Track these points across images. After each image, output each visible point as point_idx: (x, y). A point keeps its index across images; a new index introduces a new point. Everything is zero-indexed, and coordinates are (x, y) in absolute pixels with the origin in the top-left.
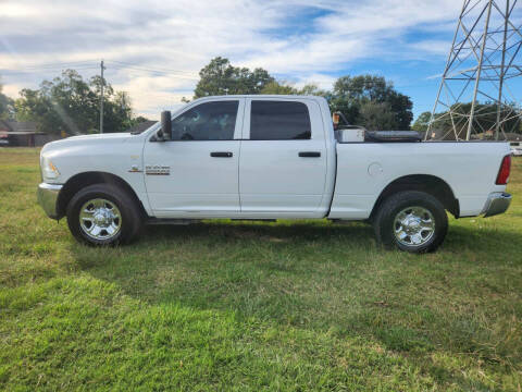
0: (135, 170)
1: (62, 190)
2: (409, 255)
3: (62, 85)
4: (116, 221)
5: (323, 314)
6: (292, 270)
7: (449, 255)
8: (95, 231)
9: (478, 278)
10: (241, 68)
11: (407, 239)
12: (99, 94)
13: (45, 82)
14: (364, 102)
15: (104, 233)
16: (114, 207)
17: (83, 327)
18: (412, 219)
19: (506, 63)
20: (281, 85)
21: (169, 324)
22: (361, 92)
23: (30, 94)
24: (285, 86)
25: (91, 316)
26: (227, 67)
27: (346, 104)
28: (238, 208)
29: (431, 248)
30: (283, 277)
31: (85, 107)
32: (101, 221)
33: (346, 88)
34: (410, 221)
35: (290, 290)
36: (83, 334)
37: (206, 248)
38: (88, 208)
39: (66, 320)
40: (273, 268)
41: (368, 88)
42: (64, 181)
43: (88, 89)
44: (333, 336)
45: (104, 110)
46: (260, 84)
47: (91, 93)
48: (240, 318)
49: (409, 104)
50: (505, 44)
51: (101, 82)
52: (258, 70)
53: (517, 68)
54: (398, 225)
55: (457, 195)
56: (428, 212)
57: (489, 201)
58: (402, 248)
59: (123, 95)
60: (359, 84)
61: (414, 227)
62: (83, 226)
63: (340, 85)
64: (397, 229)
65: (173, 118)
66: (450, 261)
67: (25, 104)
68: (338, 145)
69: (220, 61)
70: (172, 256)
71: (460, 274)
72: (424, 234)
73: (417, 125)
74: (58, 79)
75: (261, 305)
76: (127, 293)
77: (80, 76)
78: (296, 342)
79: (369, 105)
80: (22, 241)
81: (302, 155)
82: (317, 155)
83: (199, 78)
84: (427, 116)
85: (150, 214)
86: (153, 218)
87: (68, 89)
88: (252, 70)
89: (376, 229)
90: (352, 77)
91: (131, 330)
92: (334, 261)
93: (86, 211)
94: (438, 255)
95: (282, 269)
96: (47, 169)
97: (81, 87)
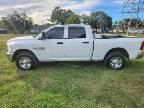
0: (35, 48)
1: (13, 54)
2: (115, 71)
3: (13, 16)
4: (30, 63)
5: (92, 94)
6: (81, 77)
7: (126, 70)
8: (24, 66)
9: (135, 79)
10: (64, 9)
11: (114, 66)
12: (24, 18)
13: (8, 15)
14: (99, 19)
15: (26, 66)
16: (29, 59)
17: (21, 102)
18: (116, 60)
19: (140, 8)
20: (75, 14)
21: (46, 100)
22: (98, 16)
23: (4, 18)
24: (77, 14)
25: (23, 97)
26: (60, 9)
27: (94, 19)
28: (65, 58)
29: (121, 68)
30: (79, 80)
31: (20, 22)
32: (25, 63)
33: (94, 15)
34: (115, 61)
35: (81, 85)
36: (21, 104)
37: (56, 70)
38: (22, 59)
39: (16, 99)
40: (76, 77)
41: (100, 15)
42: (14, 52)
43: (20, 17)
44: (95, 102)
45: (25, 23)
46: (69, 14)
47: (21, 18)
48: (67, 97)
49: (112, 19)
50: (139, 2)
51: (24, 14)
52: (69, 10)
53: (143, 9)
54: (112, 62)
55: (129, 53)
56: (120, 58)
57: (138, 55)
58: (113, 69)
59: (30, 18)
60: (97, 13)
61: (116, 63)
62: (20, 65)
63: (92, 14)
64: (111, 63)
65: (45, 33)
66: (127, 72)
67: (3, 21)
68: (94, 40)
69: (58, 8)
70: (46, 73)
71: (130, 77)
72: (119, 64)
73: (113, 25)
74: (12, 14)
75: (73, 91)
76: (34, 87)
77: (18, 13)
78: (84, 106)
79: (100, 20)
80: (3, 69)
81: (84, 43)
82: (88, 43)
83: (52, 13)
84: (117, 22)
85: (40, 60)
86: (41, 61)
87: (15, 17)
88: (67, 10)
89: (105, 63)
90: (95, 12)
91: (35, 102)
92: (93, 74)
93: (21, 60)
94: (123, 71)
95: (79, 77)
96: (9, 48)
97: (18, 16)
